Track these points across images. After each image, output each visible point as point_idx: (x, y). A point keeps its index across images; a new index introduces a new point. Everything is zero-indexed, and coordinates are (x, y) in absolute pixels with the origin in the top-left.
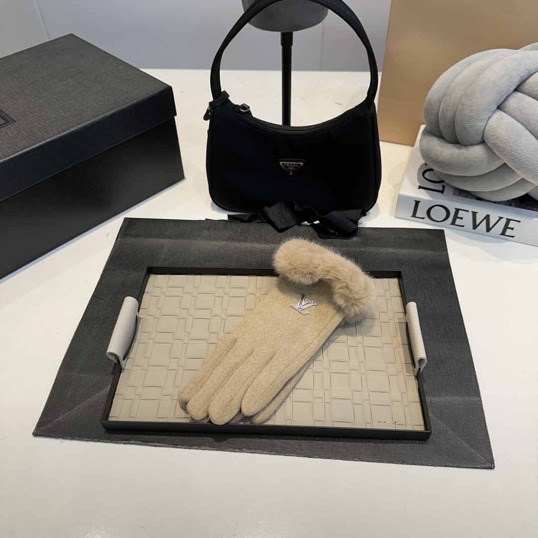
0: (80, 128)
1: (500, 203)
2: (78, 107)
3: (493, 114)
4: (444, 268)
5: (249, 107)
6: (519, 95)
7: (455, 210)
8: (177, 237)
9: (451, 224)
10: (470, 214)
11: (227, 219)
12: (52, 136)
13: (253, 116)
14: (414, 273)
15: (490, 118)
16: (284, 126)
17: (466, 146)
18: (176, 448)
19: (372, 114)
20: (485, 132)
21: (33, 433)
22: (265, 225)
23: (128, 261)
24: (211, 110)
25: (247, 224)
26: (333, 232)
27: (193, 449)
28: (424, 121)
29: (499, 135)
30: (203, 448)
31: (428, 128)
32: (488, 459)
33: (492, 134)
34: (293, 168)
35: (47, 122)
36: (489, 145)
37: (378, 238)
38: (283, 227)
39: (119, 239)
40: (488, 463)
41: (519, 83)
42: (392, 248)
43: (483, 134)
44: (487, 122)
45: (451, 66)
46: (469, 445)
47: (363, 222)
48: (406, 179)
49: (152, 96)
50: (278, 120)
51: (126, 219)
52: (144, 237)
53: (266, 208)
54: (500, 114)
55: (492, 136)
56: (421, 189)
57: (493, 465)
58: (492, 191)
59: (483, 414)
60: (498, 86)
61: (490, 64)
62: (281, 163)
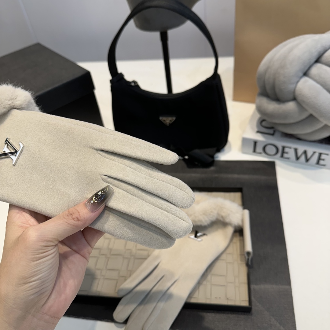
1: (313, 142)
3: (300, 79)
5: (137, 82)
6: (319, 65)
7: (282, 147)
9: (280, 157)
10: (293, 150)
15: (298, 81)
17: (283, 102)
26: (197, 163)
33: (300, 93)
34: (169, 122)
36: (299, 101)
42: (237, 174)
44: (296, 85)
46: (279, 323)
49: (77, 78)
54: (305, 79)
58: (305, 134)
60: (302, 60)
62: (161, 118)
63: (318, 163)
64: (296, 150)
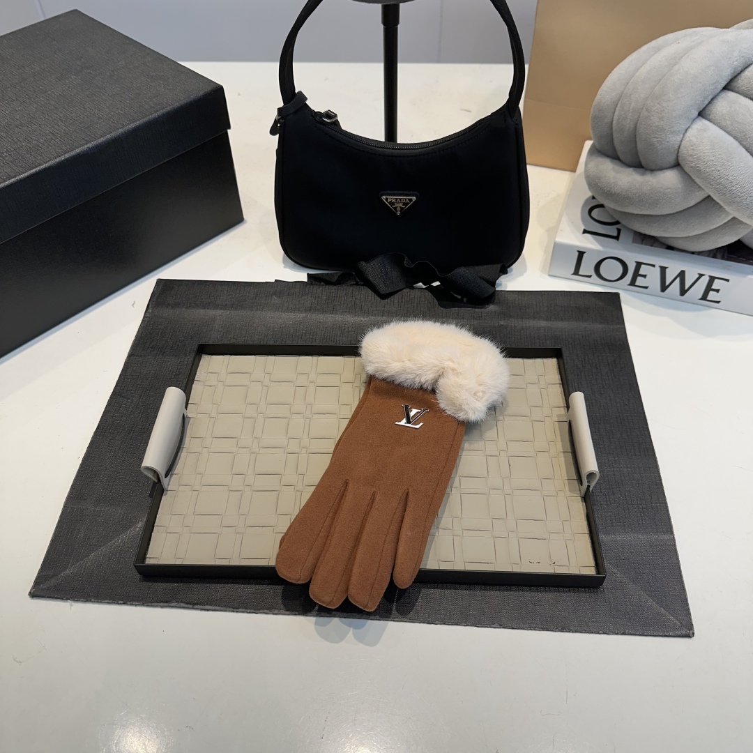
0: (90, 149)
1: (700, 253)
2: (86, 118)
3: (692, 123)
4: (619, 350)
5: (336, 115)
6: (730, 95)
7: (635, 264)
8: (233, 307)
9: (630, 284)
10: (658, 270)
11: (306, 280)
12: (49, 161)
13: (343, 128)
14: (577, 356)
15: (687, 129)
16: (388, 142)
17: (652, 170)
18: (237, 612)
19: (517, 124)
20: (680, 150)
21: (30, 593)
22: (362, 288)
23: (164, 342)
24: (281, 120)
25: (335, 287)
26: (459, 297)
27: (261, 613)
28: (591, 134)
29: (701, 154)
30: (276, 611)
31: (597, 145)
32: (684, 623)
33: (690, 153)
34: (401, 205)
35: (41, 140)
36: (686, 169)
37: (525, 307)
38: (388, 292)
39: (150, 311)
40: (684, 629)
41: (730, 78)
42: (544, 320)
43: (678, 153)
44: (684, 135)
45: (630, 54)
46: (657, 603)
47: (503, 283)
48: (565, 219)
49: (194, 100)
50: (378, 134)
51: (159, 281)
52: (187, 308)
53: (363, 263)
54: (701, 123)
55: (691, 155)
56: (586, 235)
57: (691, 632)
58: (689, 237)
59: (678, 559)
60: (701, 83)
61: (687, 51)
62: (384, 198)
63: (704, 297)
64: (663, 270)
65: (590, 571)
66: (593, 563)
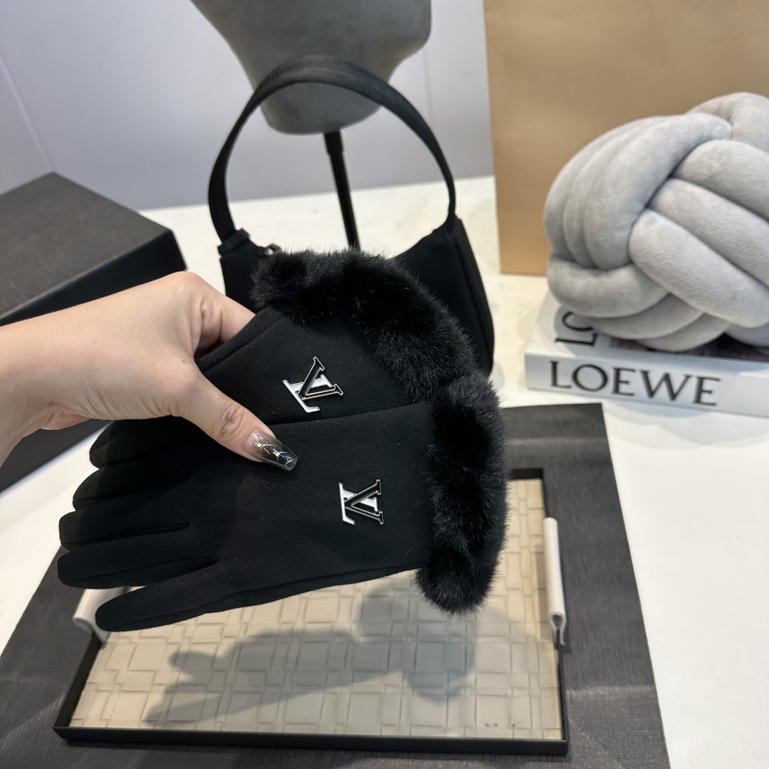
1: (683, 353)
3: (639, 216)
4: (601, 465)
5: (280, 247)
6: (676, 184)
7: (613, 371)
9: (613, 392)
10: (639, 375)
15: (633, 223)
17: (607, 270)
19: (456, 239)
20: (630, 246)
33: (639, 248)
36: (639, 265)
43: (628, 249)
44: (631, 230)
48: (536, 329)
49: (143, 246)
54: (650, 215)
55: (640, 251)
56: (560, 344)
58: (663, 337)
59: (659, 716)
61: (625, 143)
63: (698, 400)
64: (645, 374)
65: (556, 736)
66: (558, 725)
